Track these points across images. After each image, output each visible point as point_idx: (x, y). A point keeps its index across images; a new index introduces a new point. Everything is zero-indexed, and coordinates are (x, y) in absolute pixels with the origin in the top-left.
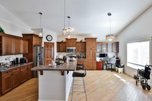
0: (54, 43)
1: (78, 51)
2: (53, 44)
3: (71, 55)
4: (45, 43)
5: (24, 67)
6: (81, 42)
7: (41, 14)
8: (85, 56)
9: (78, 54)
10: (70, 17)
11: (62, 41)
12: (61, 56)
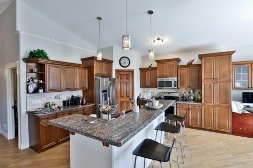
0: (134, 70)
1: (182, 85)
2: (132, 72)
3: (169, 93)
4: (117, 71)
5: (77, 111)
6: (190, 65)
7: (99, 18)
8: (199, 97)
9: (183, 92)
10: (152, 12)
11: (150, 67)
12: (148, 94)
